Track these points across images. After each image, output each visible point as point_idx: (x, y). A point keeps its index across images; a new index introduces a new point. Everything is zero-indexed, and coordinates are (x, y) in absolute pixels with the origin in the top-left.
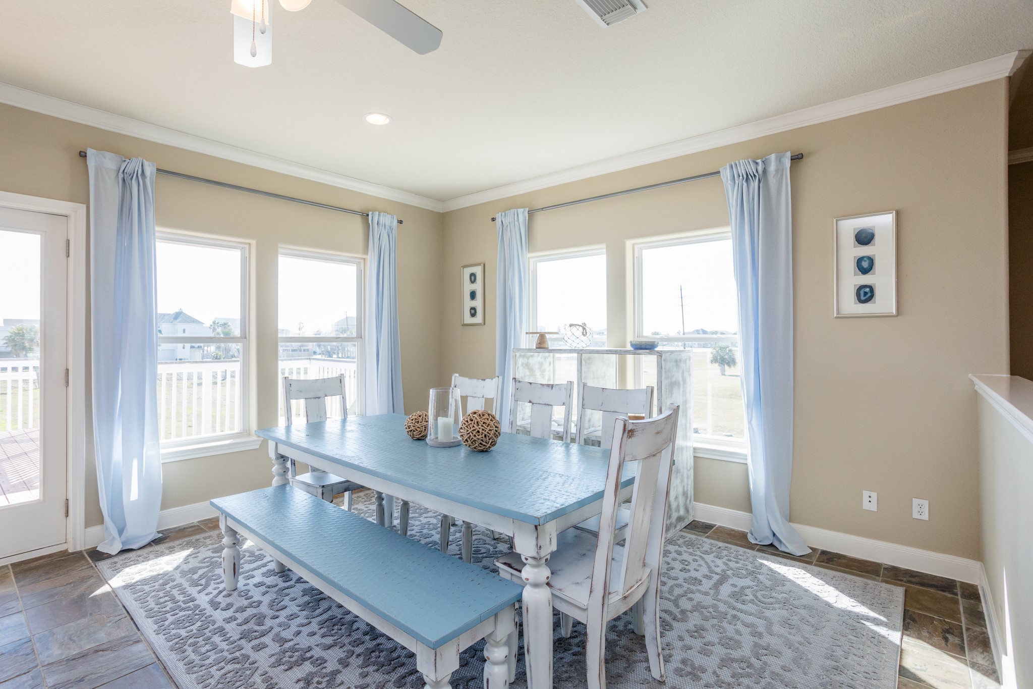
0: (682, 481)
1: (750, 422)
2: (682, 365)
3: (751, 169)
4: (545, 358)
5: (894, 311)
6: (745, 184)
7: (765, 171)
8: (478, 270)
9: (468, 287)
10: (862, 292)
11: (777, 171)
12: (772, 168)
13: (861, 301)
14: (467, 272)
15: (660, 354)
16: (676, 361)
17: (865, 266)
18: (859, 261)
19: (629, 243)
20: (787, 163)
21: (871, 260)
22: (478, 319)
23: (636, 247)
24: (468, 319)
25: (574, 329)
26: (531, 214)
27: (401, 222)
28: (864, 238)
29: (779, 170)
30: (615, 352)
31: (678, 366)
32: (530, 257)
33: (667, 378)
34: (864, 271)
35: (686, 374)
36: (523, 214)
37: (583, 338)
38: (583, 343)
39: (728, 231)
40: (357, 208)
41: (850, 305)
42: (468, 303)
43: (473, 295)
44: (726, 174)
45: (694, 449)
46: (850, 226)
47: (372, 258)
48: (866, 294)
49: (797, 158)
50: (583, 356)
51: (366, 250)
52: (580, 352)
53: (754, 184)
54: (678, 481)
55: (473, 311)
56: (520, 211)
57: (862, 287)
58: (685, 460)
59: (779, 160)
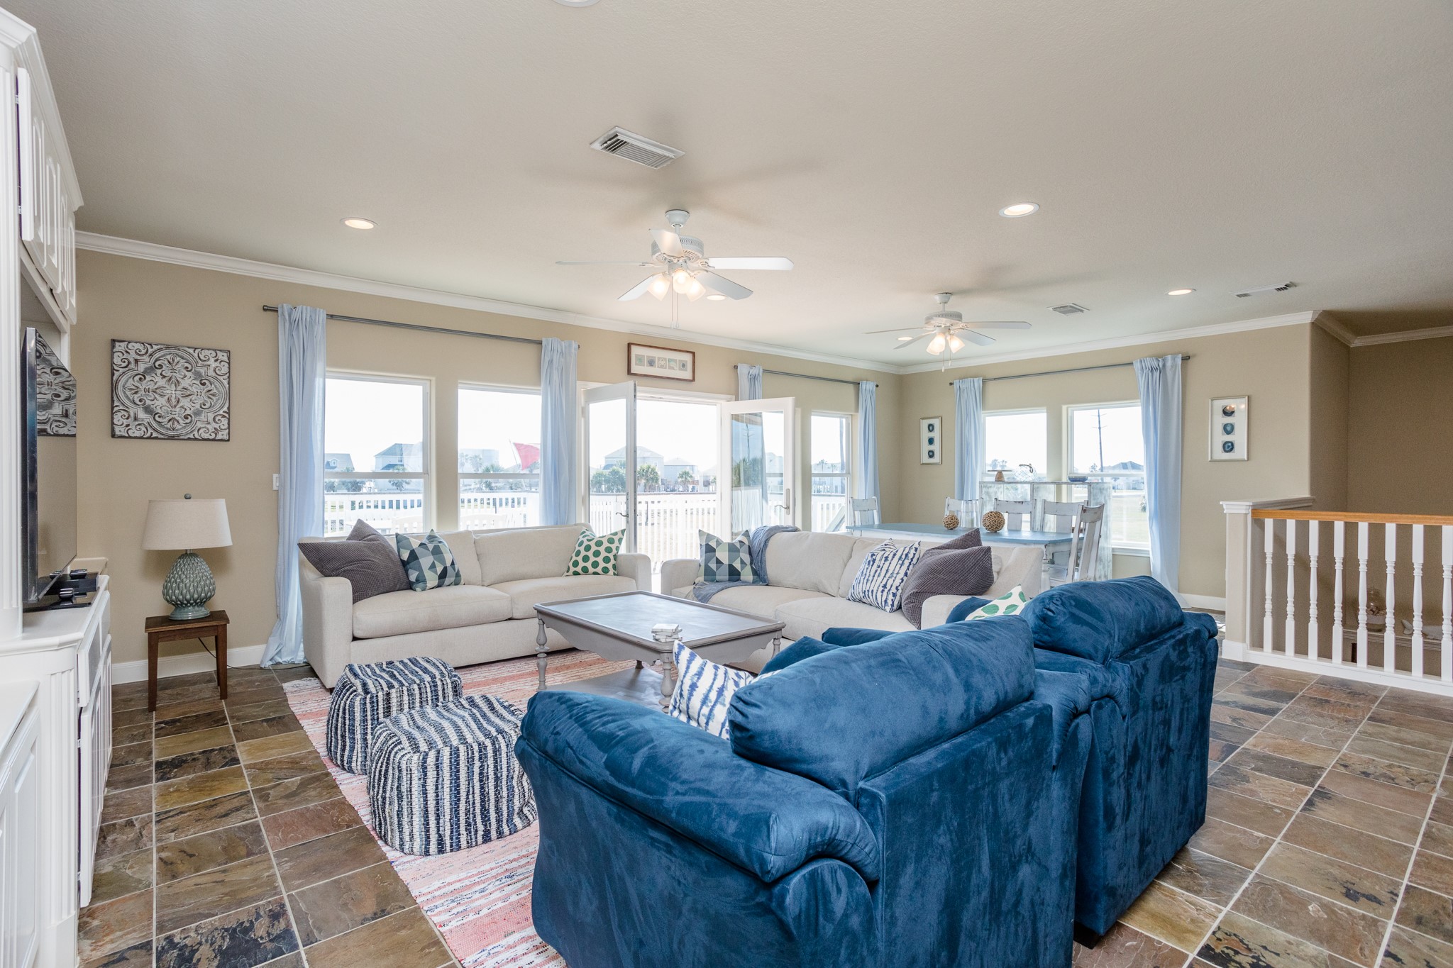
0: (1104, 568)
1: (1151, 528)
2: (1104, 492)
3: (1155, 364)
4: (998, 488)
5: (1246, 459)
6: (1150, 374)
7: (1164, 365)
8: (936, 422)
9: (926, 435)
10: (1226, 446)
11: (1172, 366)
12: (1169, 364)
13: (1226, 451)
14: (925, 424)
15: (1090, 484)
16: (1100, 489)
17: (1228, 429)
18: (1225, 427)
19: (1064, 407)
20: (1179, 361)
21: (1232, 427)
22: (937, 459)
23: (1070, 409)
24: (926, 459)
25: (1023, 468)
26: (984, 381)
27: (877, 386)
28: (1227, 413)
29: (1174, 366)
30: (1052, 483)
31: (1101, 492)
32: (982, 414)
33: (1094, 499)
34: (1228, 433)
35: (1107, 498)
36: (978, 382)
37: (1030, 474)
38: (1031, 477)
39: (1139, 402)
40: (851, 380)
41: (1220, 454)
42: (926, 447)
43: (931, 441)
44: (1137, 365)
45: (1113, 549)
46: (1219, 405)
47: (860, 416)
48: (1229, 447)
49: (1186, 359)
50: (1035, 486)
51: (857, 410)
52: (1032, 483)
53: (1157, 374)
54: (1101, 567)
55: (931, 454)
56: (976, 379)
57: (1226, 443)
58: (1107, 554)
59: (1174, 359)
